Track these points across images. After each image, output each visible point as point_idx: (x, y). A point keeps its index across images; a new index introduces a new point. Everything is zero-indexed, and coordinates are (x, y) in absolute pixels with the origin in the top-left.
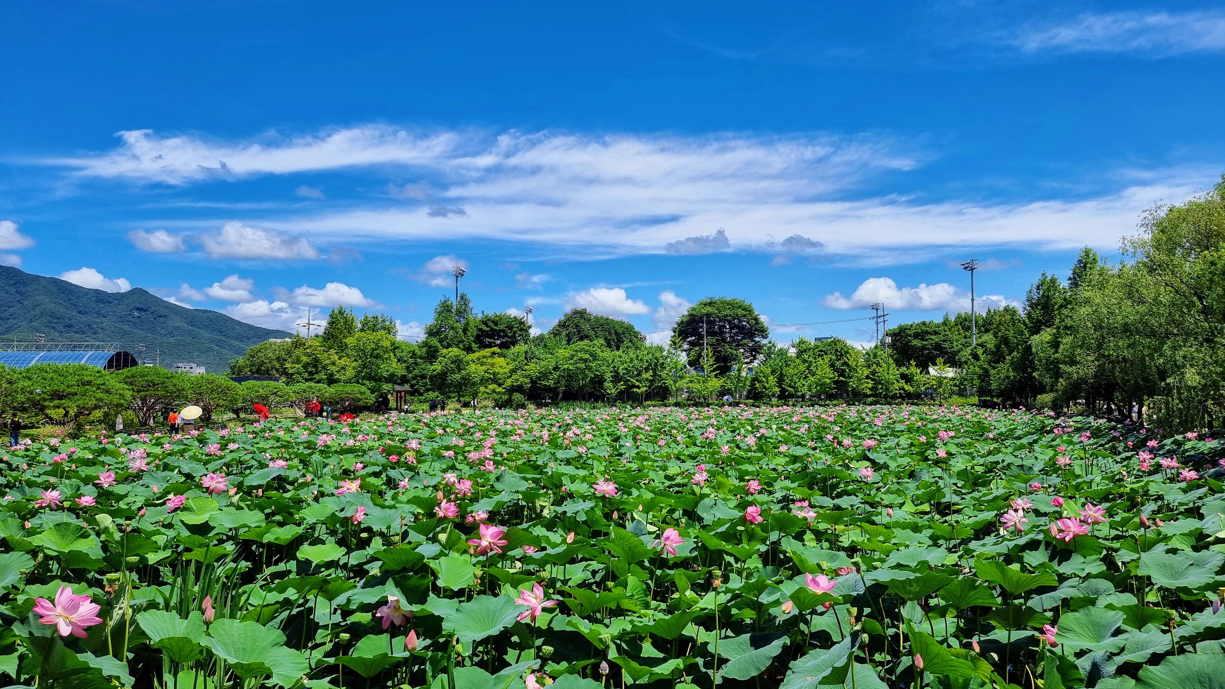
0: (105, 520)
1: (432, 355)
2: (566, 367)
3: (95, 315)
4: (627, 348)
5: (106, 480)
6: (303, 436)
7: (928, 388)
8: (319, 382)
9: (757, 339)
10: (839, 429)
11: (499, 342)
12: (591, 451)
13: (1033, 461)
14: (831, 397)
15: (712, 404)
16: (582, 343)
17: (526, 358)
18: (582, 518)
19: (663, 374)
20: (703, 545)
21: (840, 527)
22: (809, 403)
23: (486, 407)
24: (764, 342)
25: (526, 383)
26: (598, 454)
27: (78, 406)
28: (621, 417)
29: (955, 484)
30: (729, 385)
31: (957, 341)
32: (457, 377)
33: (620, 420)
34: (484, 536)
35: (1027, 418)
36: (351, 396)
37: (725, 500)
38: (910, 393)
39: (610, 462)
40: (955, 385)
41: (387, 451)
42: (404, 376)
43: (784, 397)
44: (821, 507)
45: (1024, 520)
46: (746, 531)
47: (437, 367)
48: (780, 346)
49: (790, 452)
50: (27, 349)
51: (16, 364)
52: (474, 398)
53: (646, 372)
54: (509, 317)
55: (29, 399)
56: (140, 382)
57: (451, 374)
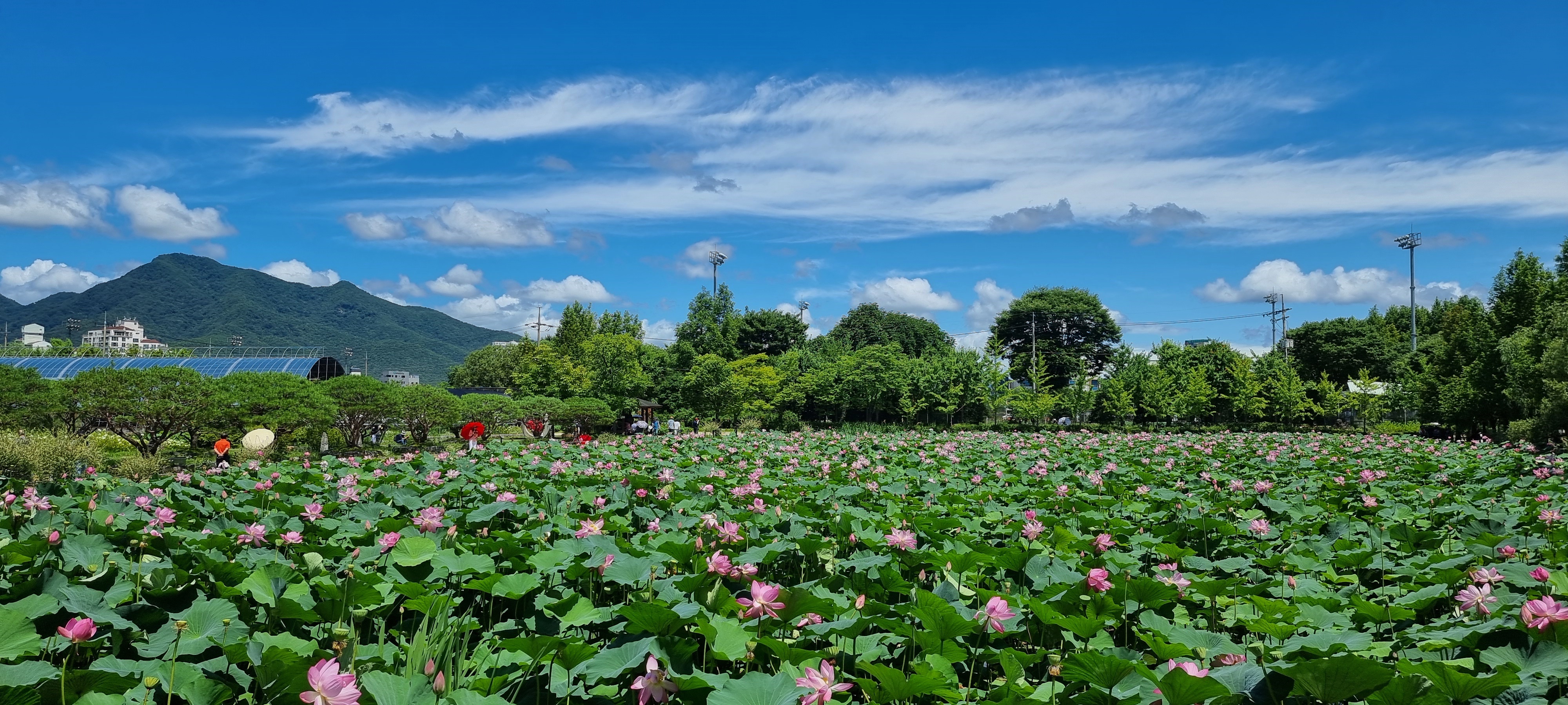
0: (314, 559)
1: (684, 362)
2: (850, 378)
3: (297, 314)
4: (930, 354)
5: (312, 511)
6: (535, 461)
7: (1346, 410)
8: (550, 395)
9: (1105, 343)
10: (1219, 464)
11: (766, 346)
12: (884, 488)
13: (1503, 514)
14: (1208, 420)
15: (1042, 428)
16: (871, 348)
17: (800, 367)
18: (874, 575)
19: (978, 389)
20: (1034, 617)
21: (1221, 600)
22: (1178, 428)
23: (750, 428)
24: (1115, 346)
25: (800, 399)
26: (893, 493)
27: (279, 423)
28: (922, 444)
29: (1388, 544)
30: (1067, 404)
31: (1390, 345)
32: (715, 389)
33: (920, 447)
34: (756, 596)
35: (1494, 452)
36: (588, 413)
37: (1064, 558)
38: (1320, 416)
39: (909, 504)
40: (1386, 406)
41: (633, 483)
42: (650, 389)
43: (1143, 420)
44: (1196, 572)
45: (1491, 598)
46: (1093, 601)
47: (691, 377)
48: (1136, 351)
49: (1151, 494)
50: (223, 354)
51: (211, 371)
52: (736, 417)
53: (955, 385)
54: (780, 315)
55: (226, 413)
56: (348, 394)
57: (708, 386)
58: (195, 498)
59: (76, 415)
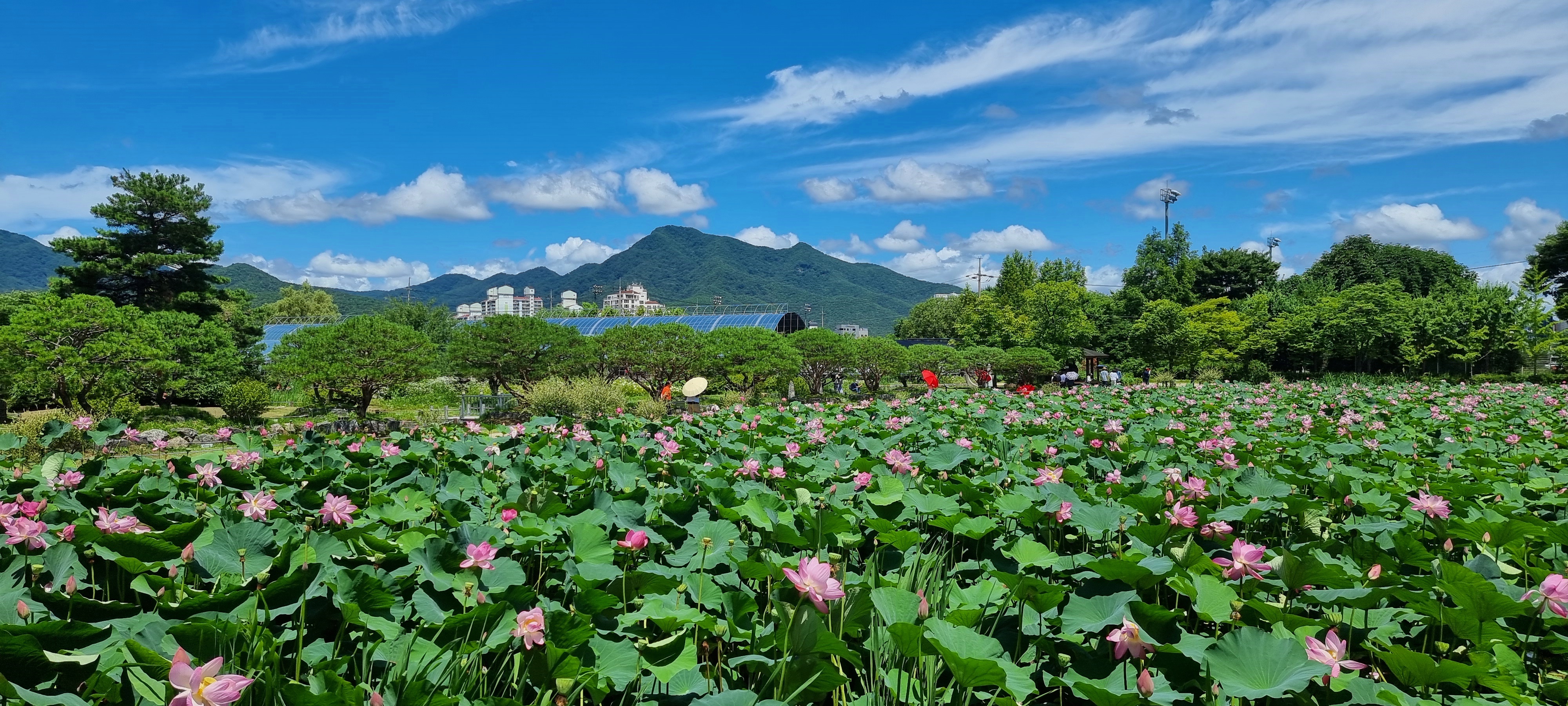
0: (803, 495)
1: (1133, 309)
2: (1334, 322)
4: (1442, 291)
5: (792, 451)
6: (981, 410)
8: (992, 345)
11: (1229, 289)
12: (1384, 446)
16: (1361, 286)
17: (1270, 311)
18: (1387, 544)
23: (1210, 380)
25: (1270, 347)
28: (1431, 397)
32: (1169, 338)
34: (1237, 556)
36: (1031, 363)
39: (1421, 465)
42: (1096, 338)
47: (1141, 325)
50: (708, 311)
51: (700, 327)
52: (1192, 367)
53: (1477, 328)
54: (1244, 254)
55: (713, 364)
56: (811, 347)
57: (1160, 334)
58: (696, 436)
59: (604, 365)
